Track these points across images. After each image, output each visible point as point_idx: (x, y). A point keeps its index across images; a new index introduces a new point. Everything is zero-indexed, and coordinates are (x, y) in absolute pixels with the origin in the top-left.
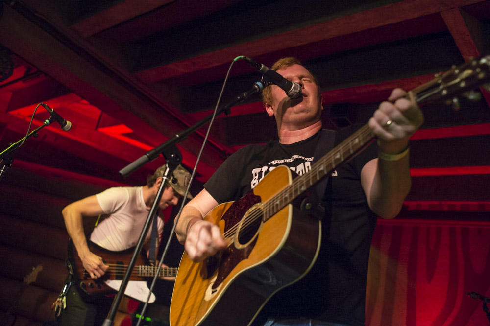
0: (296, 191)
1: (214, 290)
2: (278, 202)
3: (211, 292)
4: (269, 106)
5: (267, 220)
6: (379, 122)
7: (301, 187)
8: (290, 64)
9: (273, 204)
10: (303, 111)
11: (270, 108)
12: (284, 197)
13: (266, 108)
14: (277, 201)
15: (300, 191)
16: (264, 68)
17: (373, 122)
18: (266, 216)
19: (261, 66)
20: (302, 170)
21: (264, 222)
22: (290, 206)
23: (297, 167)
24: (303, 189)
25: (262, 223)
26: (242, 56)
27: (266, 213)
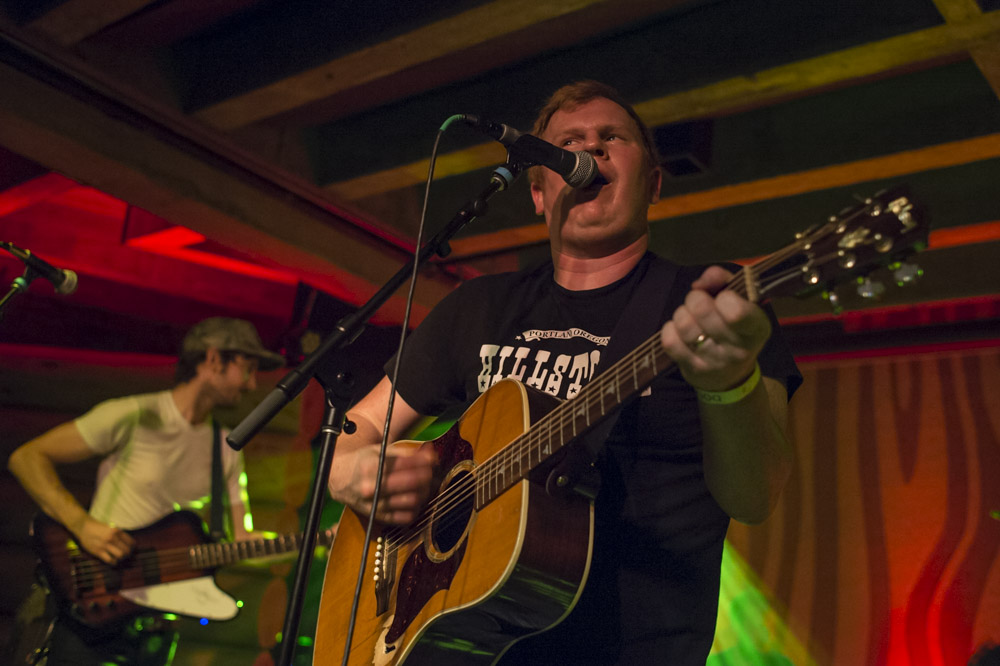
0: (534, 453)
1: (390, 646)
2: (502, 471)
3: (384, 649)
4: (537, 189)
5: (482, 507)
6: (682, 333)
7: (543, 448)
8: (584, 98)
9: (494, 473)
10: (595, 223)
11: (541, 193)
12: (512, 463)
13: (533, 193)
14: (499, 468)
15: (542, 454)
16: (508, 133)
17: (669, 334)
18: (480, 499)
19: (502, 129)
20: (584, 369)
21: (477, 511)
22: (525, 483)
23: (576, 358)
24: (548, 451)
25: (474, 511)
26: (458, 116)
27: (481, 490)
